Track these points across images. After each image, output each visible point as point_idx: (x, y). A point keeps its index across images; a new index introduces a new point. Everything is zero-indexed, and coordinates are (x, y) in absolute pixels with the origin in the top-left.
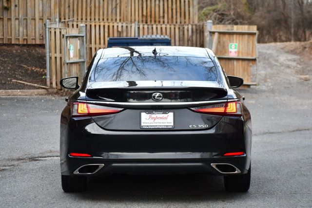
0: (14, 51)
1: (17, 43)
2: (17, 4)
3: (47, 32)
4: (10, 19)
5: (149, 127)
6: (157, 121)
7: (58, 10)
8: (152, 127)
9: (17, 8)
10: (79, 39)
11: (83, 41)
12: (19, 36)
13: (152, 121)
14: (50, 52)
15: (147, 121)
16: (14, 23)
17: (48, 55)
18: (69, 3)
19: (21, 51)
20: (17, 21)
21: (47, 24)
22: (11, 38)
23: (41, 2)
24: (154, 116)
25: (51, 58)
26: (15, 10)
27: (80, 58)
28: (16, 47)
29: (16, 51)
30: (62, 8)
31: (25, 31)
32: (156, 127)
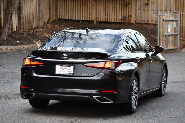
0: (150, 28)
1: (152, 23)
2: (153, 2)
3: (159, 18)
4: (148, 10)
5: (60, 74)
6: (64, 70)
7: (175, 6)
8: (61, 74)
9: (153, 4)
10: (175, 22)
11: (177, 23)
12: (153, 19)
13: (62, 70)
14: (160, 28)
15: (59, 70)
16: (151, 12)
17: (158, 30)
18: (181, 2)
19: (154, 27)
20: (152, 11)
21: (159, 13)
22: (148, 20)
23: (166, 1)
24: (63, 67)
25: (160, 32)
26: (152, 5)
27: (175, 32)
28: (151, 25)
29: (151, 27)
30: (177, 5)
31: (157, 17)
32: (64, 74)
